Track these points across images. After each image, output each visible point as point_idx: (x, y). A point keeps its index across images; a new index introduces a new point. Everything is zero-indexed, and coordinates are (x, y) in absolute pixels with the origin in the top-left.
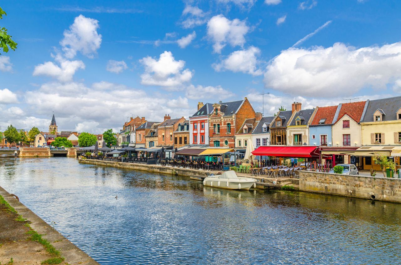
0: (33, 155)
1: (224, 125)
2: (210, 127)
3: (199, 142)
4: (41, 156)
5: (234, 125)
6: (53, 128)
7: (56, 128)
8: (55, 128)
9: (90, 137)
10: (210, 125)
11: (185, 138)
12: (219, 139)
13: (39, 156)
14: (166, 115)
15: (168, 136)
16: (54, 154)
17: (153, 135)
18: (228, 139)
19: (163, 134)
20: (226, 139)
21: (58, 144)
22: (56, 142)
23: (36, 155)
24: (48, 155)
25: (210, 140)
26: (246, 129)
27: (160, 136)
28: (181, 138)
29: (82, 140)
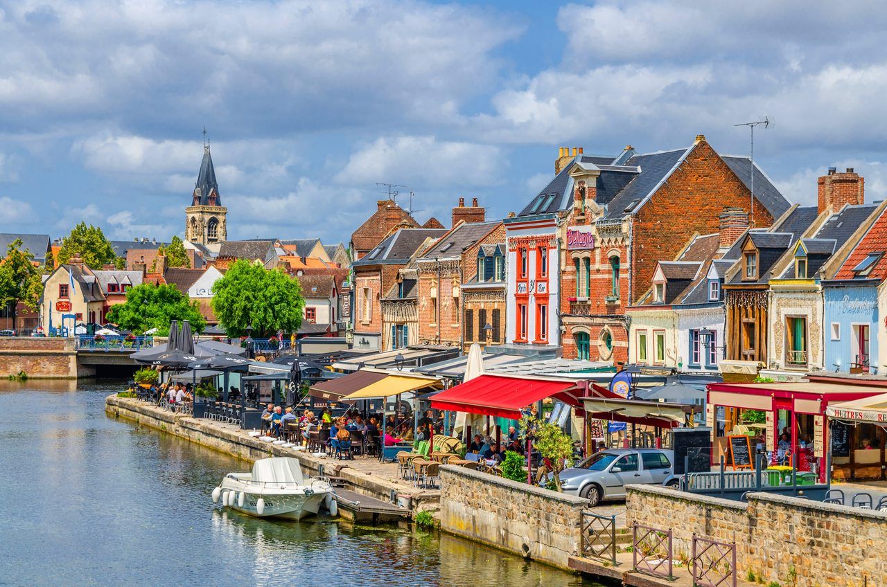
0: (6, 369)
1: (603, 262)
2: (563, 268)
3: (531, 337)
4: (38, 375)
5: (627, 265)
6: (207, 218)
7: (220, 218)
8: (214, 222)
9: (266, 286)
10: (563, 263)
11: (496, 313)
12: (588, 324)
13: (29, 375)
14: (462, 202)
15: (447, 302)
16: (97, 366)
17: (405, 295)
18: (612, 326)
19: (434, 293)
20: (606, 327)
21: (136, 316)
22: (128, 308)
23: (19, 370)
24: (68, 370)
25: (563, 328)
26: (660, 286)
27: (424, 302)
28: (483, 313)
29: (227, 299)
